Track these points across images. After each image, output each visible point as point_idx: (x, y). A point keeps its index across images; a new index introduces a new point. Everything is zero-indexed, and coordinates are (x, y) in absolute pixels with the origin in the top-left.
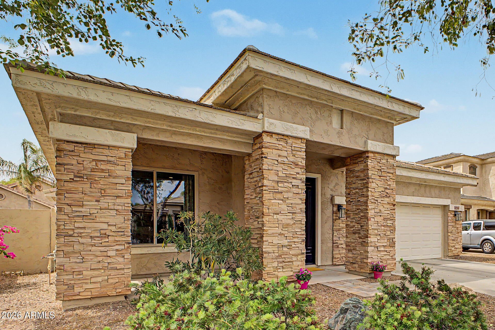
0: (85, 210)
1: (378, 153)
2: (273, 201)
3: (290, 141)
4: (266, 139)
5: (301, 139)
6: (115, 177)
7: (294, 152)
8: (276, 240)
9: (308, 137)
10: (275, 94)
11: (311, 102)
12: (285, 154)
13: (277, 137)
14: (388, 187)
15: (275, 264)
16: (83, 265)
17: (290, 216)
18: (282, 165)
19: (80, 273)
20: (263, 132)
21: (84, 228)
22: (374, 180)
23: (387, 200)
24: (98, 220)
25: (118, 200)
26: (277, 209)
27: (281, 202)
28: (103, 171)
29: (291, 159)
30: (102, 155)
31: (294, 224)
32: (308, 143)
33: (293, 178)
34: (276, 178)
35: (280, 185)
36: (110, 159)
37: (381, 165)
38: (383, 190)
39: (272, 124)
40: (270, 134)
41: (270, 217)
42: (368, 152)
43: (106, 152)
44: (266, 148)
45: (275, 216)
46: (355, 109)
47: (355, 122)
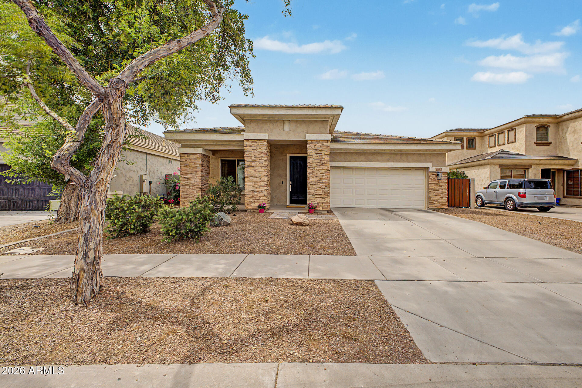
0: (188, 177)
1: (315, 140)
2: (249, 171)
3: (258, 142)
4: (246, 143)
5: (264, 140)
6: (196, 164)
7: (260, 147)
8: (251, 189)
9: (267, 138)
10: (251, 121)
11: (270, 120)
12: (255, 148)
13: (251, 141)
14: (323, 160)
15: (251, 200)
16: (187, 196)
17: (258, 178)
18: (254, 154)
19: (186, 198)
20: (245, 140)
21: (187, 183)
22: (311, 157)
23: (322, 167)
24: (191, 180)
25: (197, 173)
26: (251, 174)
27: (253, 171)
28: (192, 162)
29: (259, 150)
30: (192, 157)
31: (260, 181)
32: (268, 141)
33: (260, 159)
34: (251, 160)
35: (253, 163)
36: (195, 158)
37: (317, 147)
38: (319, 161)
39: (247, 135)
40: (248, 140)
41: (248, 178)
42: (307, 141)
43: (193, 156)
44: (246, 146)
45: (251, 178)
46: (297, 118)
47: (298, 125)
